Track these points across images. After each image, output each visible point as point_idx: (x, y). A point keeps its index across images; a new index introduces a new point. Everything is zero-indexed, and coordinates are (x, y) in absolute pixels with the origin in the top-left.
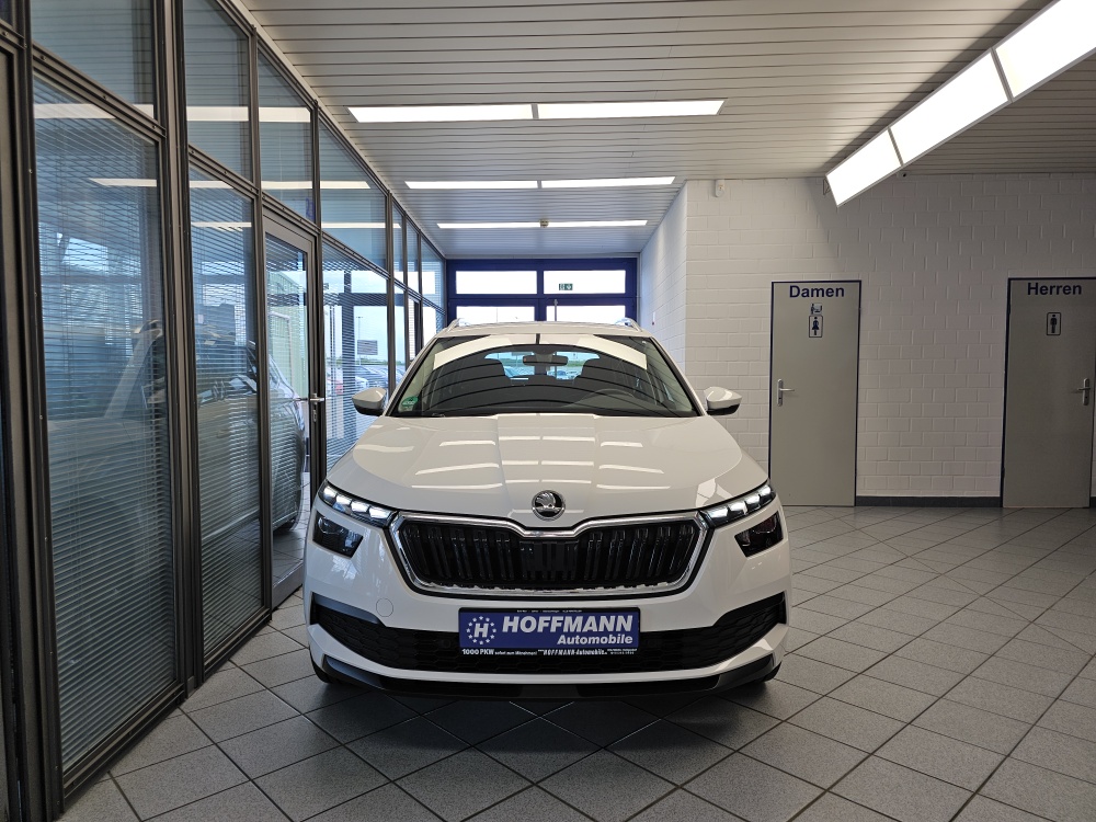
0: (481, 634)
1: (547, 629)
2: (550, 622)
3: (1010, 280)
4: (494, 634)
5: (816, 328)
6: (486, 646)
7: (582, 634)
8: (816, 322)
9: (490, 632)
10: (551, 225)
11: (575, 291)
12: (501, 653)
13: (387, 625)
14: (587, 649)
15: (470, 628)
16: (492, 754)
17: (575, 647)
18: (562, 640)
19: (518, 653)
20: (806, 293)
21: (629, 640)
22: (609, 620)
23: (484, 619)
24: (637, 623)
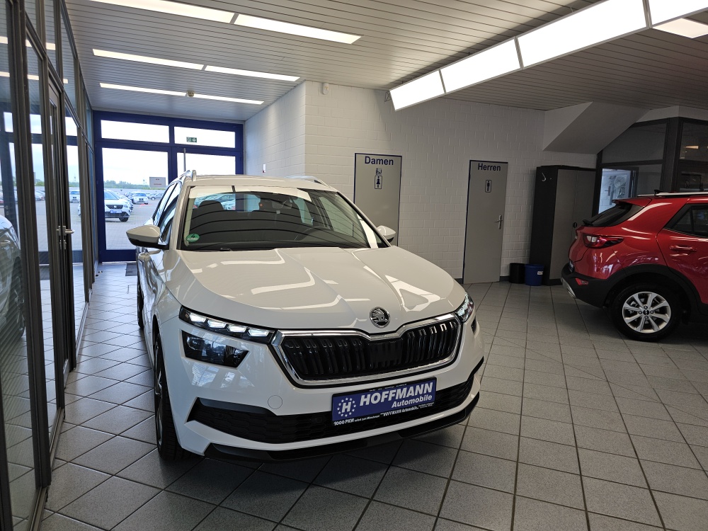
0: (346, 410)
1: (386, 399)
2: (388, 395)
3: (471, 161)
4: (354, 408)
5: (378, 183)
6: (349, 417)
7: (406, 399)
8: (378, 180)
9: (352, 407)
10: (196, 96)
11: (199, 143)
12: (358, 420)
13: (277, 415)
14: (408, 408)
15: (339, 407)
16: (329, 486)
17: (402, 408)
18: (395, 405)
19: (368, 418)
20: (374, 162)
21: (430, 398)
22: (420, 387)
23: (349, 400)
24: (434, 387)
